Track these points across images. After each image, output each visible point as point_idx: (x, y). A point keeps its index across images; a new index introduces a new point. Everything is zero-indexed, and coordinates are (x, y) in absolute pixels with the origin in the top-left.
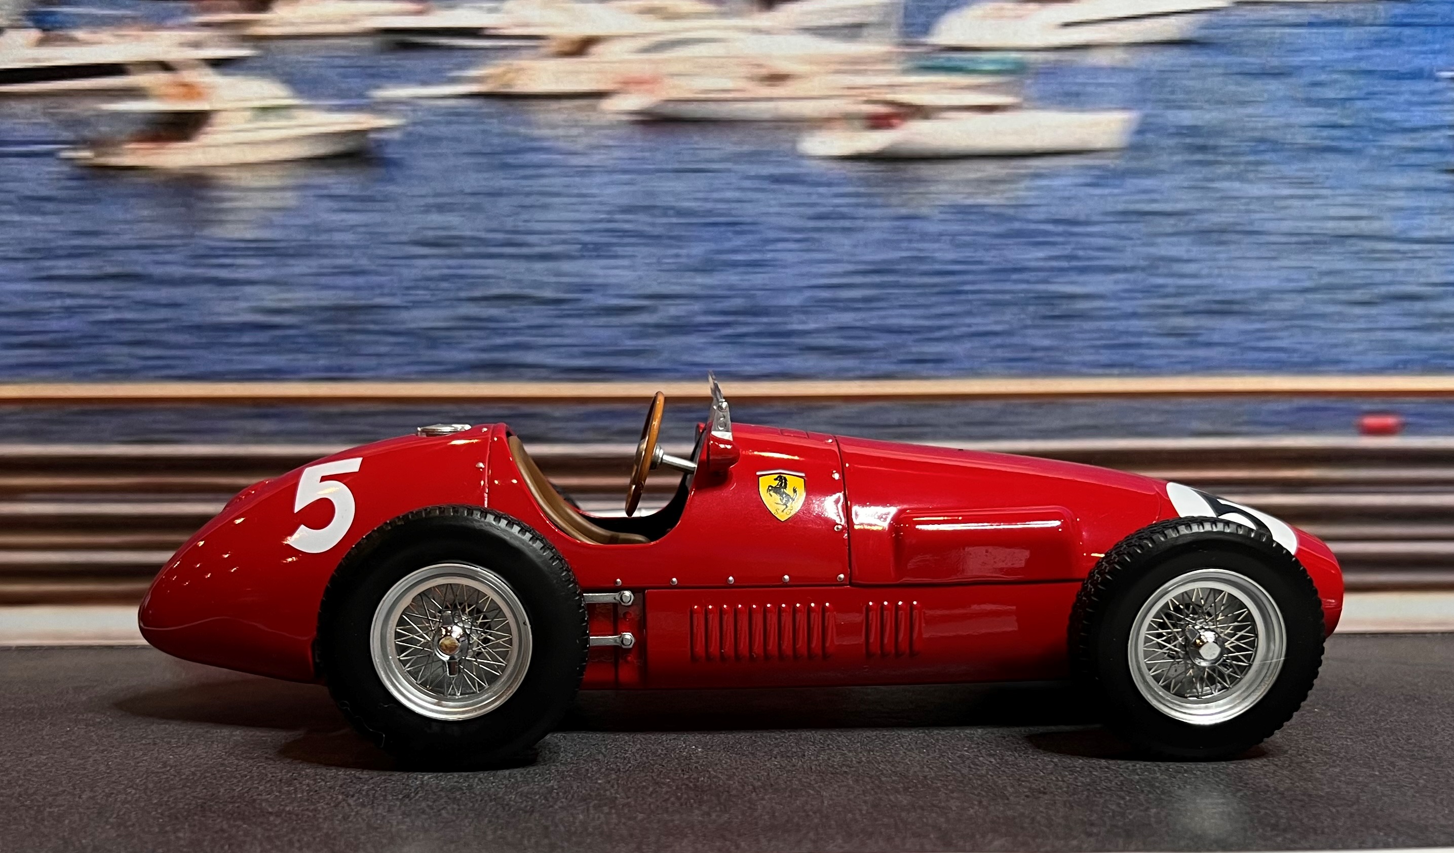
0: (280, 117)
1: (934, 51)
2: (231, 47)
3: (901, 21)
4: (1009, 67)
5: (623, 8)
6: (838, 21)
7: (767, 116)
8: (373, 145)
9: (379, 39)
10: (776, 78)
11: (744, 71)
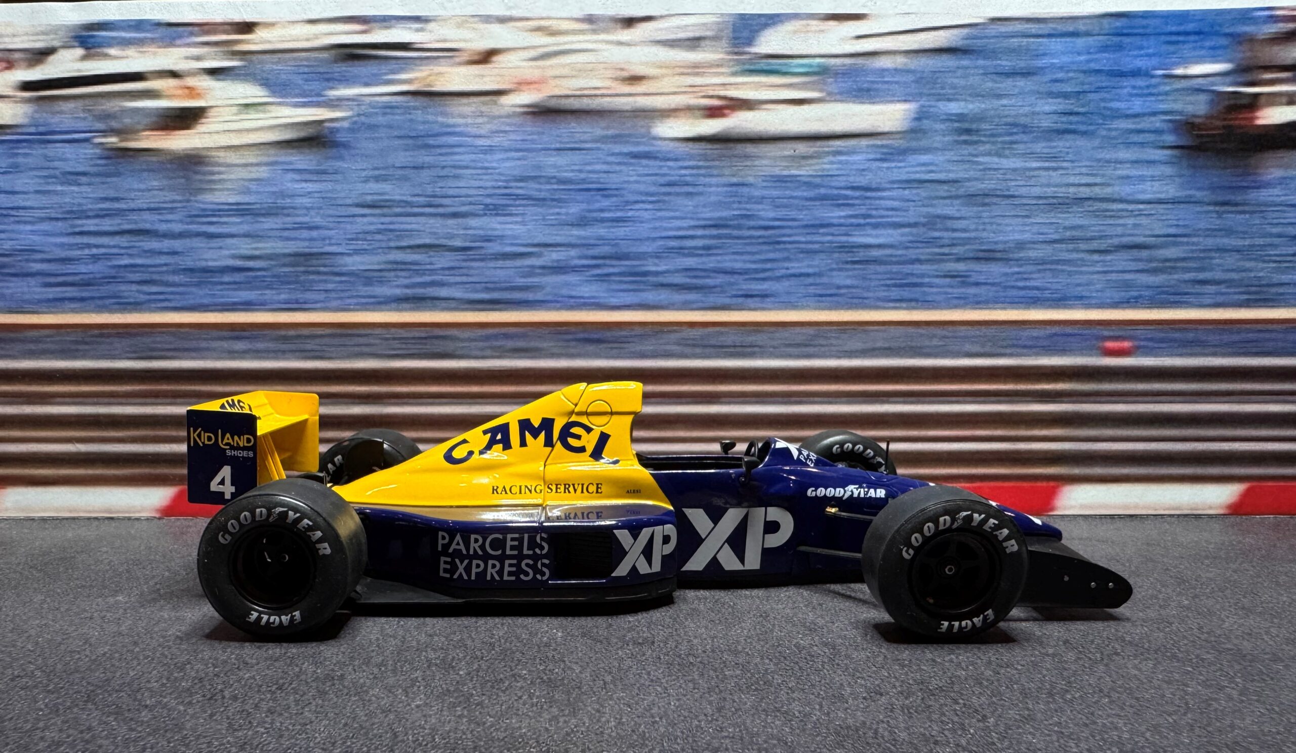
0: (258, 112)
1: (756, 58)
2: (223, 59)
3: (731, 35)
4: (816, 69)
5: (517, 28)
6: (682, 35)
7: (628, 108)
8: (326, 131)
9: (333, 52)
10: (635, 79)
11: (610, 73)
